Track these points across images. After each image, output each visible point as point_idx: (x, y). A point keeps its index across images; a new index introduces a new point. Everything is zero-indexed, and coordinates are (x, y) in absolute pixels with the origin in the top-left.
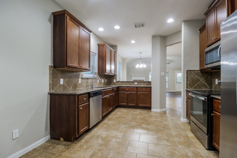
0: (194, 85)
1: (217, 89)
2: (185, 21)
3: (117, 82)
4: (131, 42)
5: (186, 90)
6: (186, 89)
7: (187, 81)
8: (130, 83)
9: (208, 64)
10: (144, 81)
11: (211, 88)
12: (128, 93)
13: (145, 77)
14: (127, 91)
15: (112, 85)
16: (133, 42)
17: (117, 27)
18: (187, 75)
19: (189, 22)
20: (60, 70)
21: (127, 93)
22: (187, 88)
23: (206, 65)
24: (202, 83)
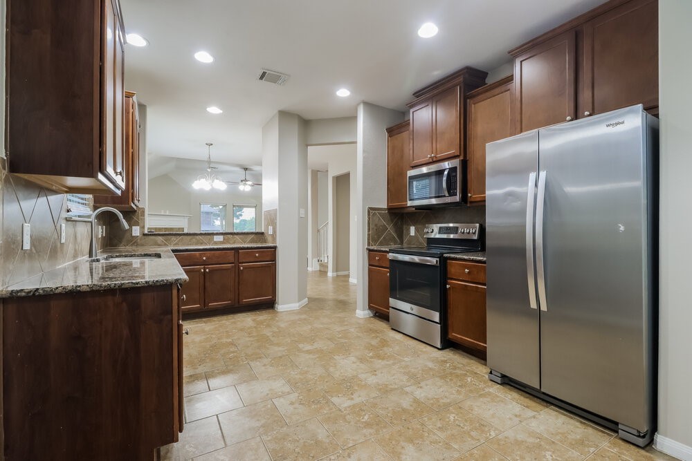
0: (379, 237)
1: (414, 244)
2: (366, 104)
3: (144, 235)
4: (205, 109)
5: (367, 249)
6: (366, 247)
7: (369, 230)
8: (198, 237)
9: (413, 200)
10: (186, 231)
11: (402, 243)
12: (208, 268)
13: (186, 220)
14: (204, 264)
15: (122, 248)
16: (214, 110)
17: (204, 57)
18: (369, 218)
19: (373, 108)
20: (24, 179)
21: (205, 269)
22: (369, 244)
23: (411, 200)
24: (390, 234)
